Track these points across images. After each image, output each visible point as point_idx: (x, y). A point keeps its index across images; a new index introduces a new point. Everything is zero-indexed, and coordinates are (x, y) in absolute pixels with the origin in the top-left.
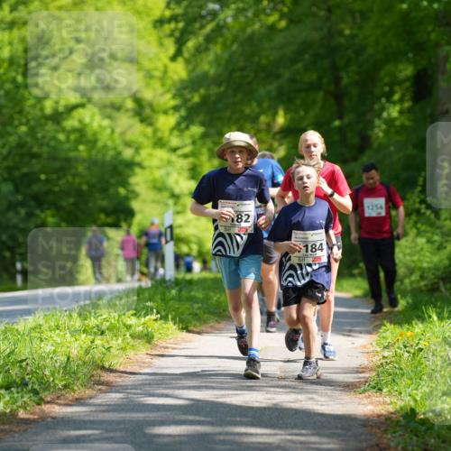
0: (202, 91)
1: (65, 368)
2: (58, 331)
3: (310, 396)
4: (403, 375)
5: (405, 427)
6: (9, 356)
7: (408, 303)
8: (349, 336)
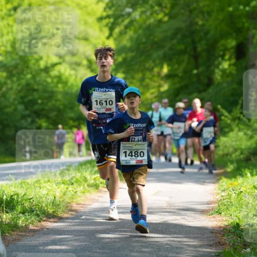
0: (123, 55)
1: (53, 203)
2: (49, 183)
3: (183, 217)
4: (232, 205)
5: (234, 233)
6: (23, 196)
7: (234, 167)
8: (203, 185)
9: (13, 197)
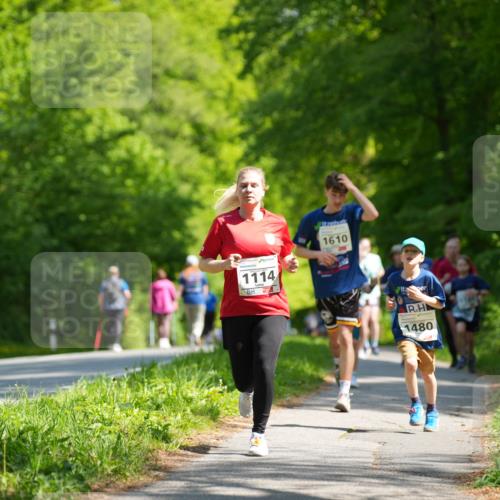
0: (276, 115)
1: (115, 449)
2: (105, 405)
3: (413, 489)
8: (457, 416)
9: (24, 435)
